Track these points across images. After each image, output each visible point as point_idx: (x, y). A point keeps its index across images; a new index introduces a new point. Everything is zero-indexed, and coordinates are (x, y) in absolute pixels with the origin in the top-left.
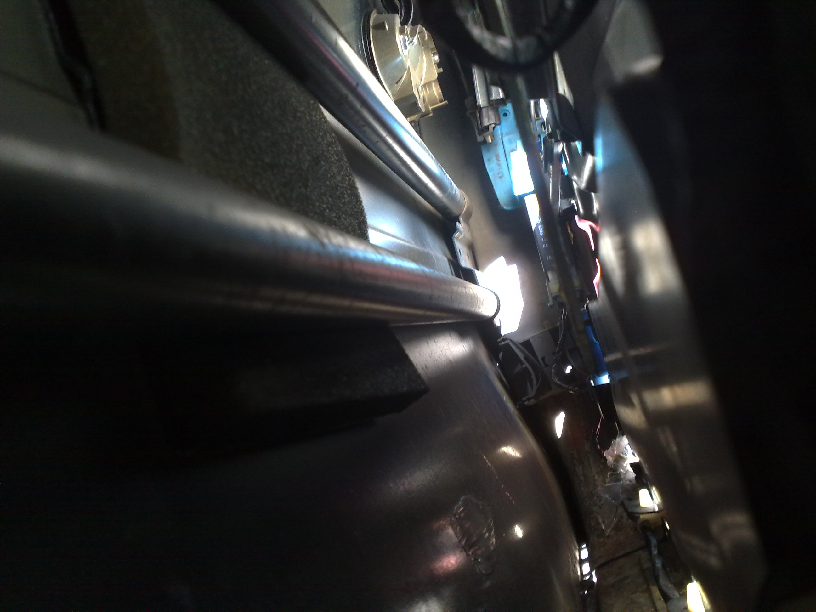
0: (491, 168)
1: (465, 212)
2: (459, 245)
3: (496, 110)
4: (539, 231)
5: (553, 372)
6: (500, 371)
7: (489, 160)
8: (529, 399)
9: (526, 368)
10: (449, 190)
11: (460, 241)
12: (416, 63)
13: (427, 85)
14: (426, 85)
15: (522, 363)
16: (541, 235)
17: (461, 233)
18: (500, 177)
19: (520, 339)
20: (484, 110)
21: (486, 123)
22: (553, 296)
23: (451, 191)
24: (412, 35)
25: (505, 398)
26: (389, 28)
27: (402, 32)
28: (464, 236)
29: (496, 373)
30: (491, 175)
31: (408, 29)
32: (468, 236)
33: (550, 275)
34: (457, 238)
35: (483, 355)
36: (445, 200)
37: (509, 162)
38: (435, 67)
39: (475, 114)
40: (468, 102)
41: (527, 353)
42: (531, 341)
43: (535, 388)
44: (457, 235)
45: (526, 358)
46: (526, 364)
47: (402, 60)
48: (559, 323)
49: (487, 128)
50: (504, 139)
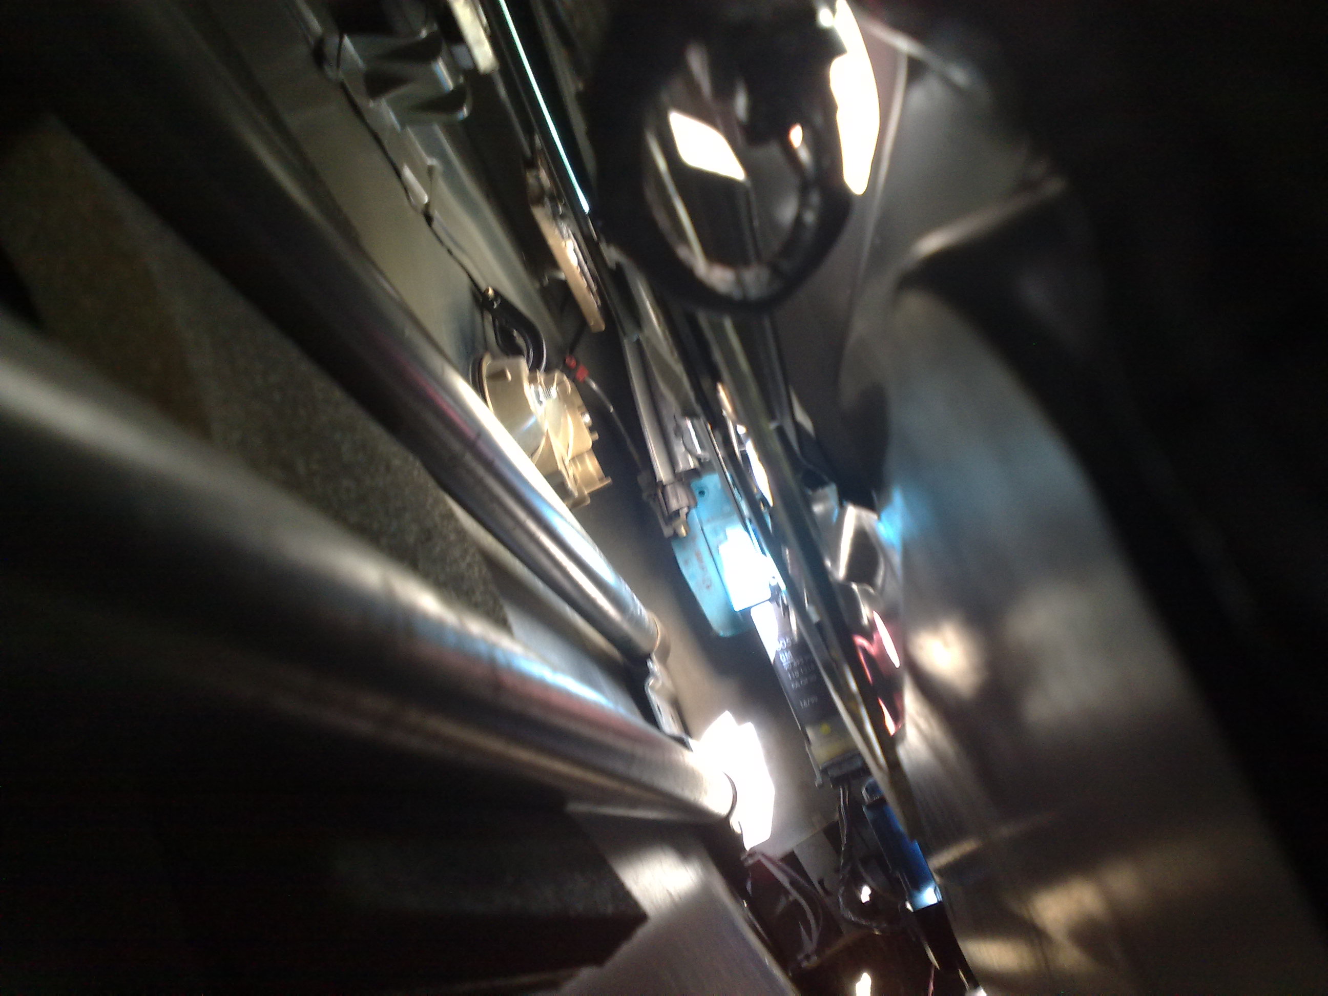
0: (691, 573)
1: (659, 647)
2: (657, 700)
3: (688, 487)
4: (782, 663)
5: (842, 903)
6: (750, 914)
7: (686, 562)
8: (808, 957)
9: (796, 903)
10: (632, 608)
11: (658, 692)
12: (557, 427)
13: (578, 458)
14: (576, 458)
15: (787, 893)
16: (786, 669)
17: (657, 679)
18: (708, 587)
19: (777, 852)
20: (669, 489)
21: (674, 505)
22: (821, 768)
23: (634, 611)
24: (548, 384)
25: (768, 960)
26: (512, 377)
27: (533, 380)
28: (663, 684)
29: (746, 920)
30: (692, 584)
31: (541, 376)
32: (669, 684)
33: (810, 733)
34: (653, 688)
35: (720, 888)
36: (626, 627)
37: (718, 563)
38: (586, 432)
39: (656, 495)
40: (642, 479)
41: (793, 874)
42: (796, 852)
43: (815, 935)
44: (651, 681)
45: (793, 883)
46: (795, 895)
47: (536, 423)
48: (837, 817)
49: (677, 513)
50: (705, 529)
